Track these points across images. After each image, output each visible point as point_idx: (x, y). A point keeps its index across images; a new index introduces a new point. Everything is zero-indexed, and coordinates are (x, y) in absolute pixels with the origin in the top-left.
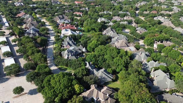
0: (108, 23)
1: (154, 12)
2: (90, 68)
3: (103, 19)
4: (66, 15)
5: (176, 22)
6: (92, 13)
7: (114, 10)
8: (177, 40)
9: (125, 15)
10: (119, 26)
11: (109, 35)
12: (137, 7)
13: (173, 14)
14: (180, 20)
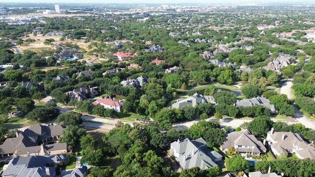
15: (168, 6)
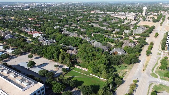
0: (63, 29)
1: (89, 21)
2: (63, 45)
3: (58, 27)
4: (29, 27)
5: (101, 25)
6: (48, 24)
7: (62, 22)
8: (102, 32)
9: (71, 24)
10: (70, 29)
11: (66, 33)
12: (77, 20)
13: (99, 22)
14: (103, 24)
15: (36, 3)
